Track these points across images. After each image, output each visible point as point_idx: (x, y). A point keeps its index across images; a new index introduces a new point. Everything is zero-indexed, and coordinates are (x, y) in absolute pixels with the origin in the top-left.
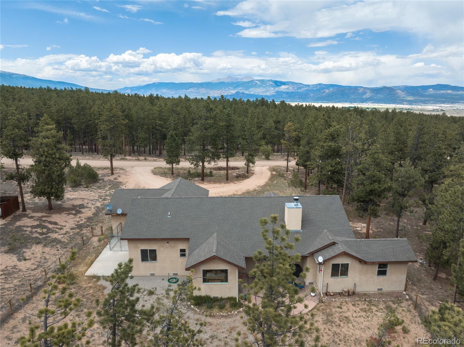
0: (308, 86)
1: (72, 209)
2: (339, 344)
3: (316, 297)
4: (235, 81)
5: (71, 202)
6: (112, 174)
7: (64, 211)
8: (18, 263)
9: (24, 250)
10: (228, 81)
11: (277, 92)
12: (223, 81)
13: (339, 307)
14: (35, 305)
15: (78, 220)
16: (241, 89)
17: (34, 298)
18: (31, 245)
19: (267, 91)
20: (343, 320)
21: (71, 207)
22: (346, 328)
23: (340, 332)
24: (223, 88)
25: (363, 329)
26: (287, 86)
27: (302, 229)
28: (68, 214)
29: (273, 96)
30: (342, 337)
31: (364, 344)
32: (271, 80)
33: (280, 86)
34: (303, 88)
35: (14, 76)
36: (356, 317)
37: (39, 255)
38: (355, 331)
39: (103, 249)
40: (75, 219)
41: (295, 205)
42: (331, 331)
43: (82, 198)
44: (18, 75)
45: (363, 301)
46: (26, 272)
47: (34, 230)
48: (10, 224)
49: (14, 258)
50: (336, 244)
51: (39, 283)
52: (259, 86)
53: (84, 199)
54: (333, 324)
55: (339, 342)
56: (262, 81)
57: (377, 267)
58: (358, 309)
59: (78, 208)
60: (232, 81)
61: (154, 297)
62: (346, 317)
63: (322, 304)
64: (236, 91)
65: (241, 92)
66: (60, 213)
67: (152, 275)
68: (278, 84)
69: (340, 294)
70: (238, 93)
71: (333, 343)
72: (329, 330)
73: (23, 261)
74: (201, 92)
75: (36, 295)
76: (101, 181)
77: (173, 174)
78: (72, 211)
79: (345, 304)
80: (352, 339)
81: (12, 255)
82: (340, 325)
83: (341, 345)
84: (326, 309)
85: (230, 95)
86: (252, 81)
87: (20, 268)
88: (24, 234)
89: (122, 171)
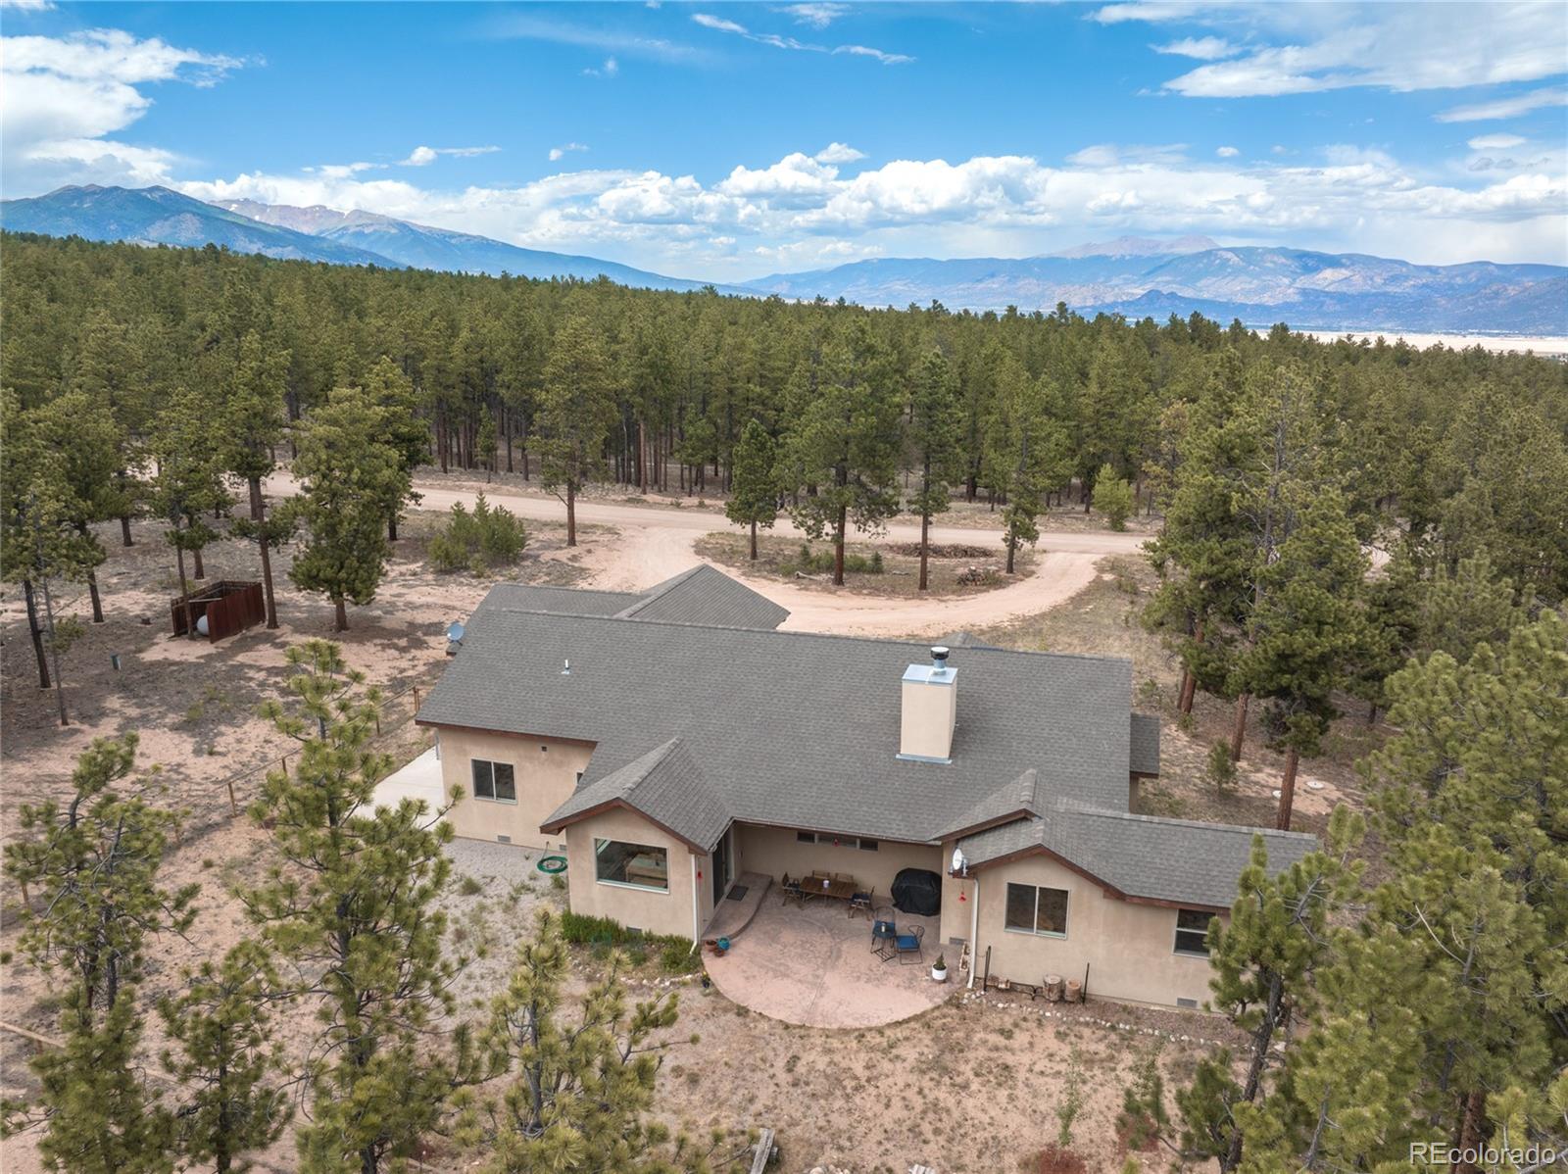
0: (1433, 270)
1: (400, 634)
2: (925, 1142)
3: (947, 985)
4: (1146, 254)
5: (408, 616)
6: (572, 542)
7: (375, 637)
8: (191, 760)
9: (223, 728)
10: (1122, 252)
11: (1304, 292)
12: (1101, 252)
13: (1001, 1032)
14: (172, 869)
15: (404, 664)
16: (1168, 282)
17: (181, 853)
18: (245, 719)
19: (1265, 289)
20: (990, 1072)
21: (404, 627)
22: (983, 1097)
23: (953, 1109)
24: (1102, 280)
25: (1038, 1115)
26: (1343, 271)
27: (950, 757)
28: (384, 647)
29: (1288, 306)
30: (946, 1124)
31: (1010, 1160)
32: (1283, 252)
33: (1317, 269)
34: (1407, 278)
35: (453, 241)
36: (1042, 1073)
37: (251, 747)
38: (1009, 1115)
39: (421, 752)
40: (397, 664)
41: (936, 674)
42: (924, 1097)
43: (447, 607)
44: (463, 239)
45: (1104, 1028)
46: (199, 784)
47: (272, 680)
48: (221, 656)
49: (188, 744)
50: (1035, 819)
51: (215, 817)
52: (1237, 272)
53: (454, 608)
54: (946, 1079)
55: (930, 1136)
56: (1247, 254)
57: (1174, 919)
58: (1066, 1051)
59: (419, 634)
60: (1136, 252)
61: (474, 900)
62: (1006, 1067)
63: (954, 1011)
64: (1149, 287)
65: (1166, 290)
66: (361, 641)
67: (505, 840)
68: (1312, 262)
69: (1035, 992)
70: (1153, 296)
71: (907, 1133)
72: (920, 1092)
73: (205, 756)
74: (1022, 292)
75: (190, 846)
76: (527, 563)
77: (754, 555)
78: (399, 638)
79: (1032, 1025)
80: (980, 1136)
81: (185, 736)
82: (965, 1087)
83: (932, 1145)
84: (952, 1030)
85: (1123, 303)
86: (1209, 253)
87: (188, 772)
88: (241, 688)
89: (606, 537)
